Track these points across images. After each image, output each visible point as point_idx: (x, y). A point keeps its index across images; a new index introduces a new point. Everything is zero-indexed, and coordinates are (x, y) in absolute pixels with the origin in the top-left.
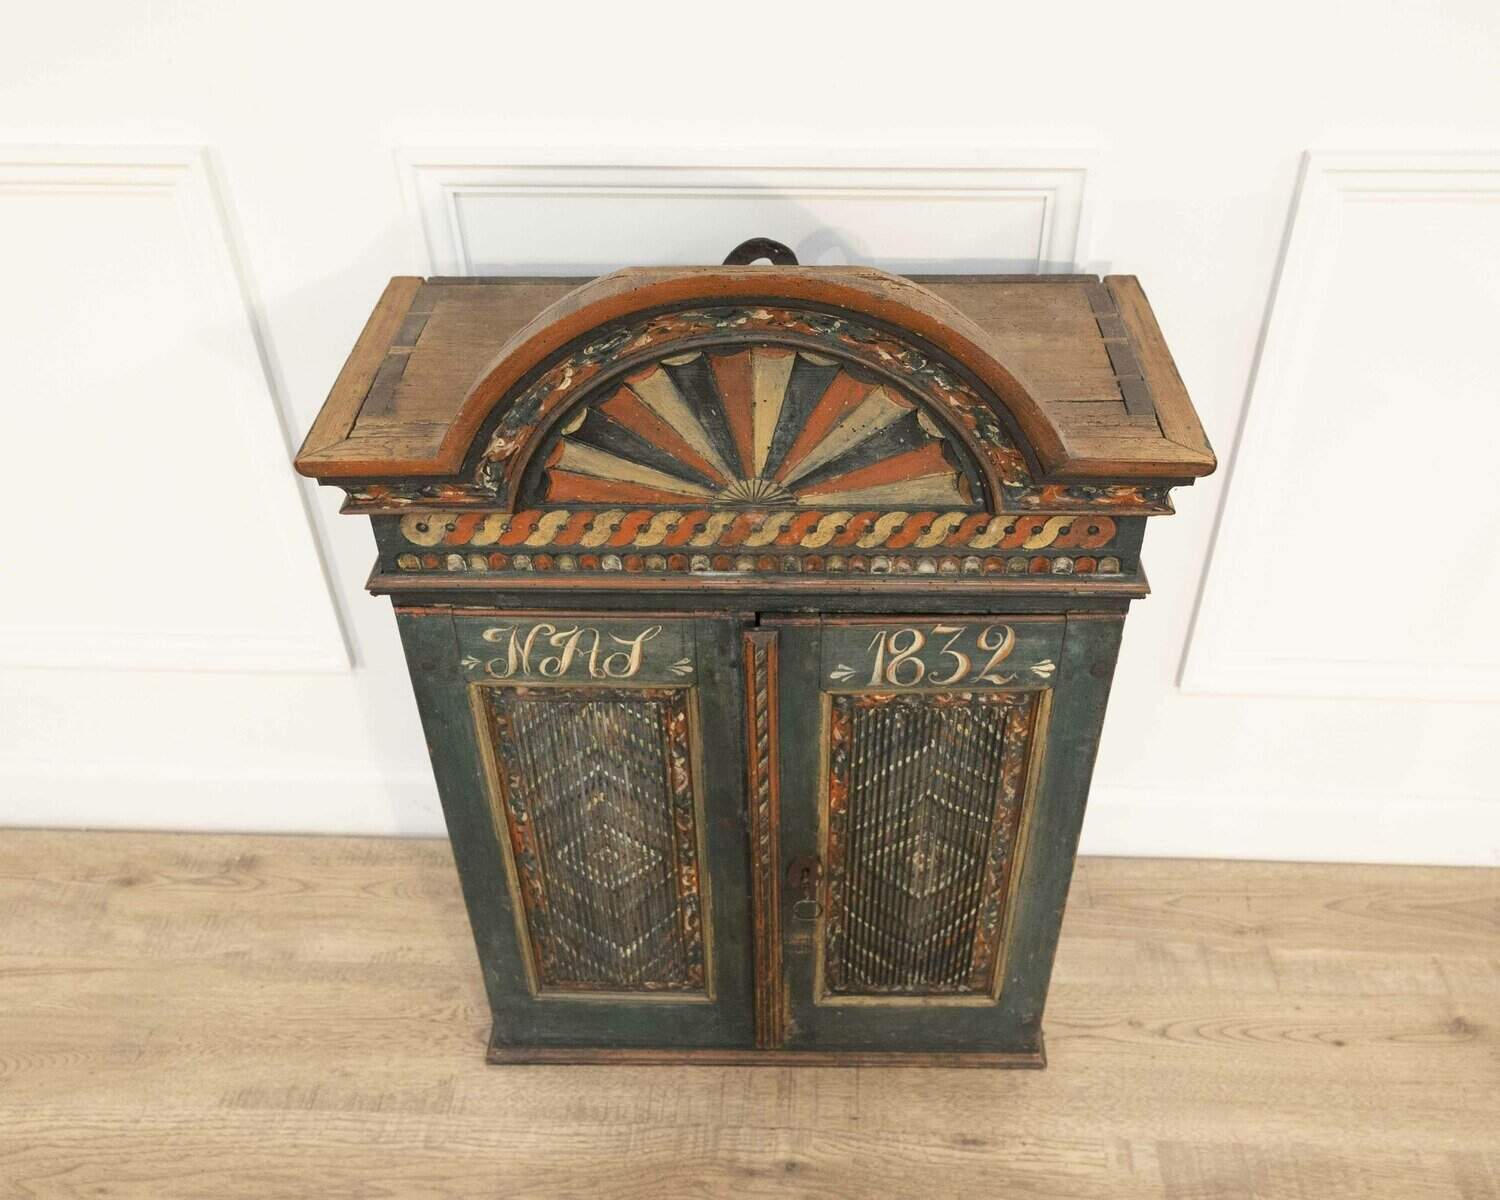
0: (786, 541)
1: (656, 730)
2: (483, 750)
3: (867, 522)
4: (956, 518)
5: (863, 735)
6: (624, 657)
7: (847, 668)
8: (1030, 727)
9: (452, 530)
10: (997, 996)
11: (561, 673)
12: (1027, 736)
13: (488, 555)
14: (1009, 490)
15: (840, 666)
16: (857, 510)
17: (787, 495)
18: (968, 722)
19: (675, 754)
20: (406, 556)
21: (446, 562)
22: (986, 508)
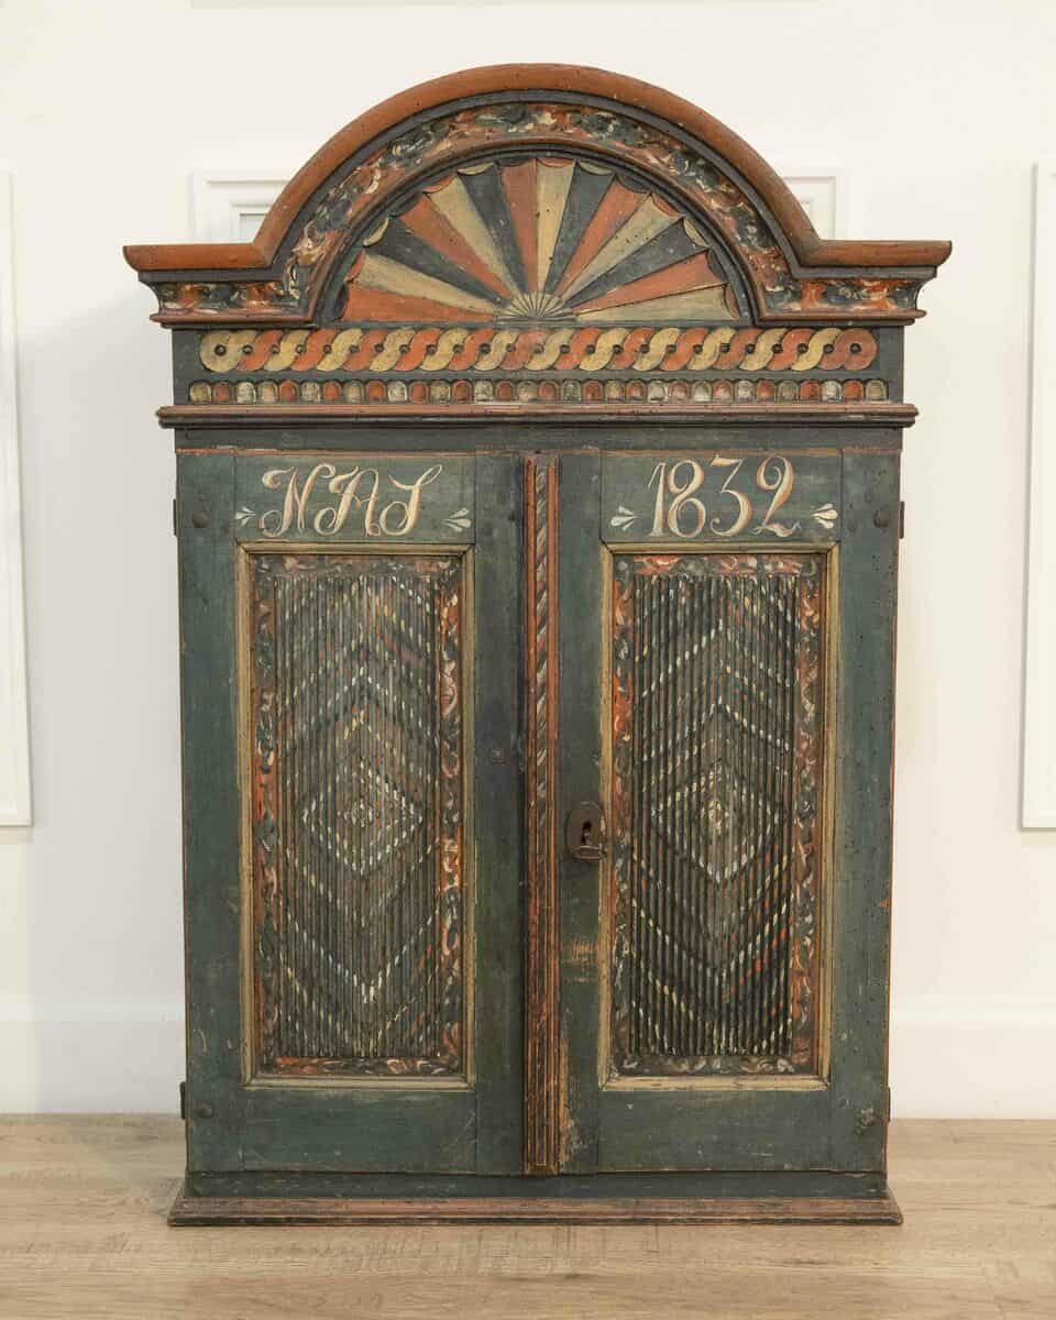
0: (566, 366)
1: (427, 614)
2: (241, 651)
3: (642, 340)
4: (725, 335)
5: (646, 613)
6: (402, 507)
7: (627, 512)
8: (821, 609)
9: (247, 353)
10: (825, 1073)
11: (335, 530)
12: (820, 621)
13: (278, 383)
14: (771, 295)
15: (621, 509)
16: (632, 328)
17: (567, 310)
18: (755, 595)
19: (445, 656)
20: (199, 387)
21: (236, 390)
22: (754, 322)
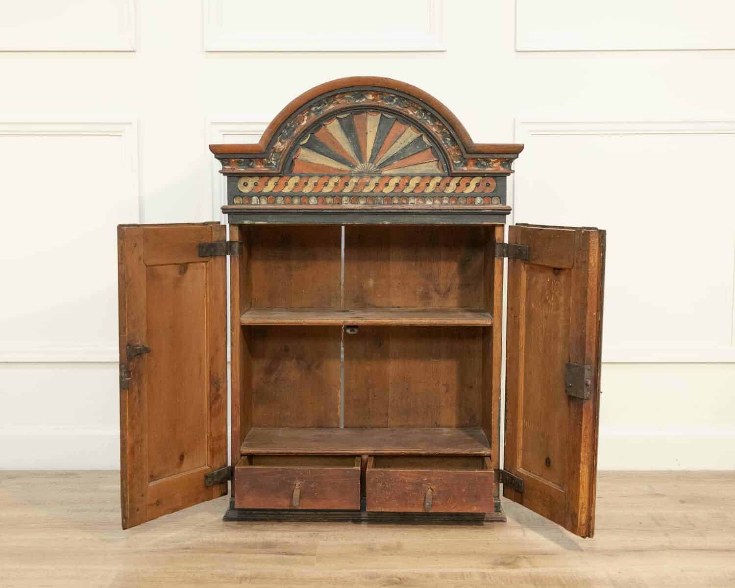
0: (377, 191)
3: (407, 181)
4: (438, 179)
9: (256, 185)
13: (267, 197)
14: (455, 164)
16: (403, 176)
17: (378, 170)
20: (237, 198)
21: (251, 199)
22: (449, 174)
